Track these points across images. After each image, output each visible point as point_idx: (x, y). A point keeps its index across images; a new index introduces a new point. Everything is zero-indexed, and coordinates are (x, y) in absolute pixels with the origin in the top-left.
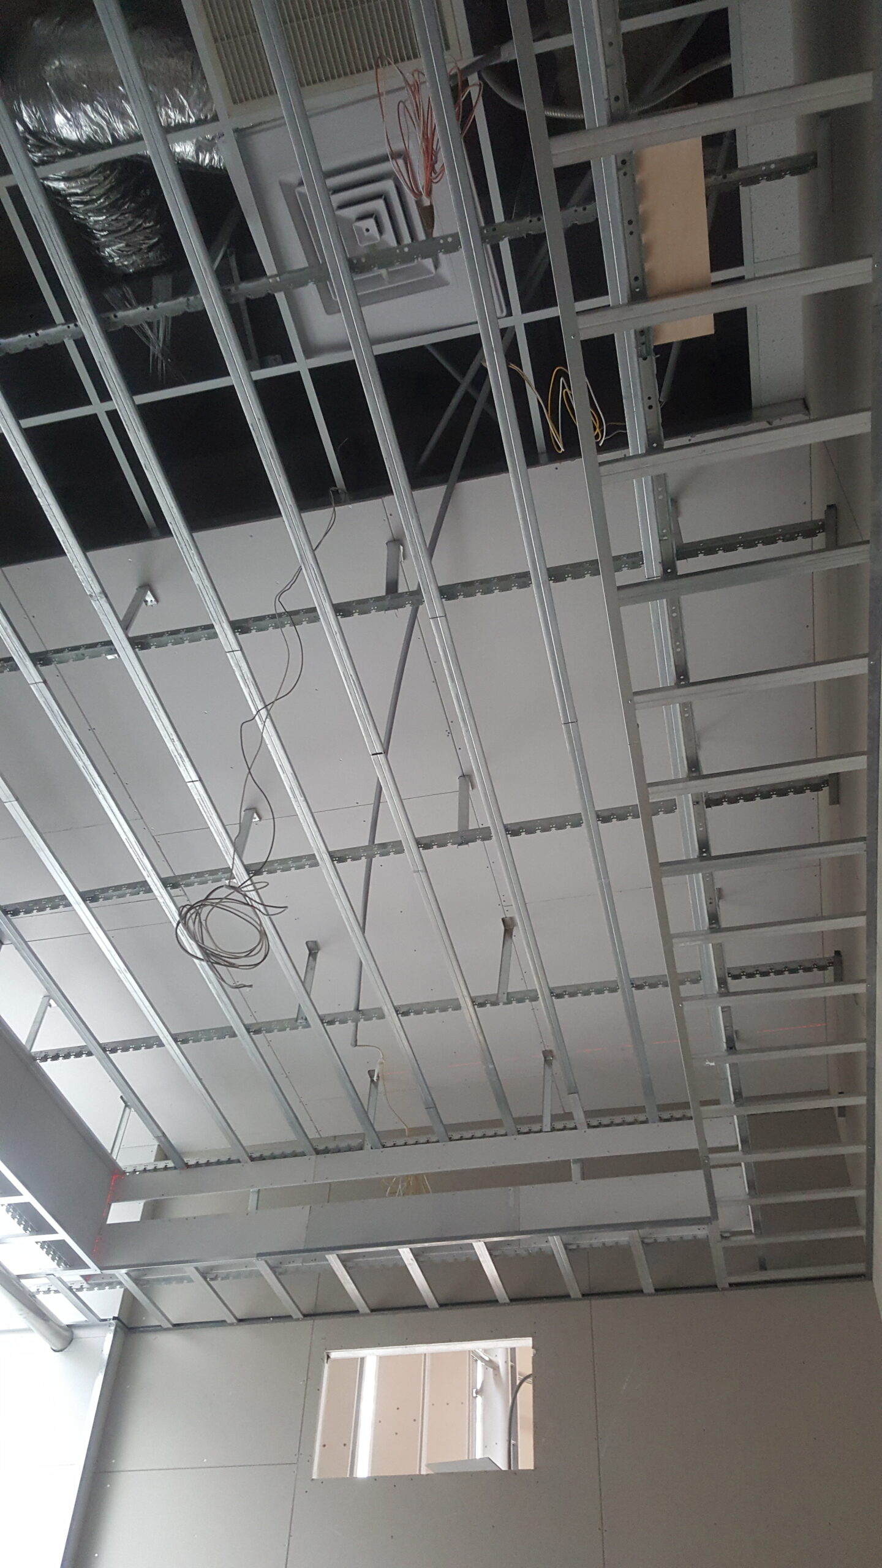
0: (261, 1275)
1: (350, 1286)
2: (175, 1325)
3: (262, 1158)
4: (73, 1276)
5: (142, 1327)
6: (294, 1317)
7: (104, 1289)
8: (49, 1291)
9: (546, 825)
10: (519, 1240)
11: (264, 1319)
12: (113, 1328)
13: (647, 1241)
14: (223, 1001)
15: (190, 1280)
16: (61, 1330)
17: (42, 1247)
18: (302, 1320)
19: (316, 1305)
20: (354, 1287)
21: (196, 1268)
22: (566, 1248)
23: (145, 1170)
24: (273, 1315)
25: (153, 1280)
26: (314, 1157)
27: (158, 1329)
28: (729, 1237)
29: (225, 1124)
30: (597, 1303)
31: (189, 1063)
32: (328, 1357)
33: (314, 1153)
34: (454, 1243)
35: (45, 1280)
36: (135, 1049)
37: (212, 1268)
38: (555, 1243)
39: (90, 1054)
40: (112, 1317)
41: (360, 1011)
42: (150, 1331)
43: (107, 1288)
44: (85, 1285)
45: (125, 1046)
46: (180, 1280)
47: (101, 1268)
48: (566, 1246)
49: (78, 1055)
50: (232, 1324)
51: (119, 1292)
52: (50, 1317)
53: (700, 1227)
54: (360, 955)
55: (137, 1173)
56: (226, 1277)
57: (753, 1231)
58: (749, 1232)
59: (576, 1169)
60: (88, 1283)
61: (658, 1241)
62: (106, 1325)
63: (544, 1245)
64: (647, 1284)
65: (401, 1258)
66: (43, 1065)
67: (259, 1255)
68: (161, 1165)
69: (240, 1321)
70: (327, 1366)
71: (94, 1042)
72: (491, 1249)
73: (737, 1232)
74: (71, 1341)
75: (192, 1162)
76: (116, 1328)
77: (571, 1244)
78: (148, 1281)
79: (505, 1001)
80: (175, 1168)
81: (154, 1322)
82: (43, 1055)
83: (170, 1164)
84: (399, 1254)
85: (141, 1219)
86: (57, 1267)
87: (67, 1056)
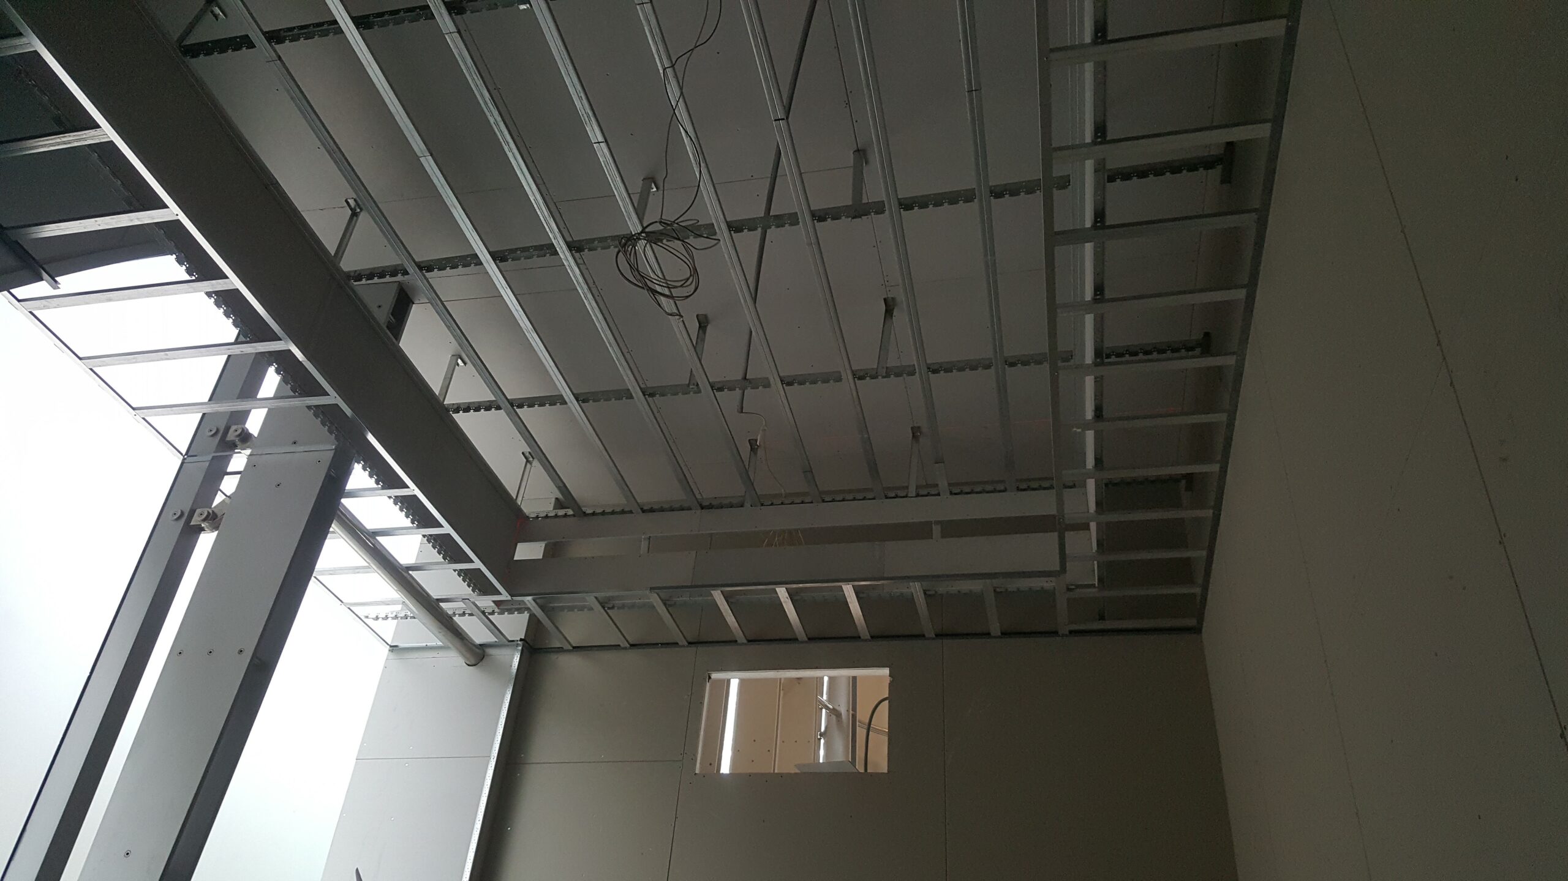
0: (654, 607)
1: (730, 619)
2: (574, 647)
3: (652, 510)
4: (486, 602)
5: (546, 648)
6: (680, 643)
7: (513, 613)
8: (464, 614)
9: (938, 200)
10: (883, 585)
11: (654, 645)
12: (520, 648)
13: (998, 590)
14: (621, 365)
15: (591, 609)
16: (474, 648)
17: (459, 575)
18: (687, 646)
19: (699, 635)
20: (734, 620)
21: (596, 598)
22: (925, 594)
23: (547, 517)
24: (662, 642)
25: (558, 607)
26: (699, 512)
27: (560, 650)
28: (1073, 589)
29: (620, 478)
30: (947, 642)
31: (589, 421)
32: (710, 678)
33: (699, 508)
34: (826, 585)
35: (461, 605)
36: (540, 405)
37: (610, 599)
38: (916, 589)
39: (498, 408)
40: (519, 639)
41: (747, 380)
42: (553, 652)
43: (516, 613)
44: (497, 610)
45: (531, 402)
46: (581, 609)
47: (512, 596)
48: (925, 592)
49: (488, 409)
50: (625, 648)
51: (526, 616)
52: (465, 636)
53: (1046, 579)
54: (751, 325)
55: (540, 519)
56: (623, 607)
57: (1097, 585)
58: (1093, 586)
59: (936, 530)
60: (498, 608)
61: (1009, 590)
62: (514, 645)
63: (905, 591)
64: (995, 629)
65: (778, 597)
66: (455, 416)
67: (652, 589)
68: (561, 512)
69: (633, 646)
70: (708, 685)
71: (502, 397)
72: (858, 592)
73: (1081, 585)
74: (484, 657)
75: (589, 511)
76: (522, 650)
77: (929, 590)
78: (553, 608)
79: (884, 374)
80: (574, 515)
81: (557, 644)
82: (455, 407)
83: (570, 512)
84: (777, 593)
85: (543, 556)
86: (472, 592)
87: (477, 409)
